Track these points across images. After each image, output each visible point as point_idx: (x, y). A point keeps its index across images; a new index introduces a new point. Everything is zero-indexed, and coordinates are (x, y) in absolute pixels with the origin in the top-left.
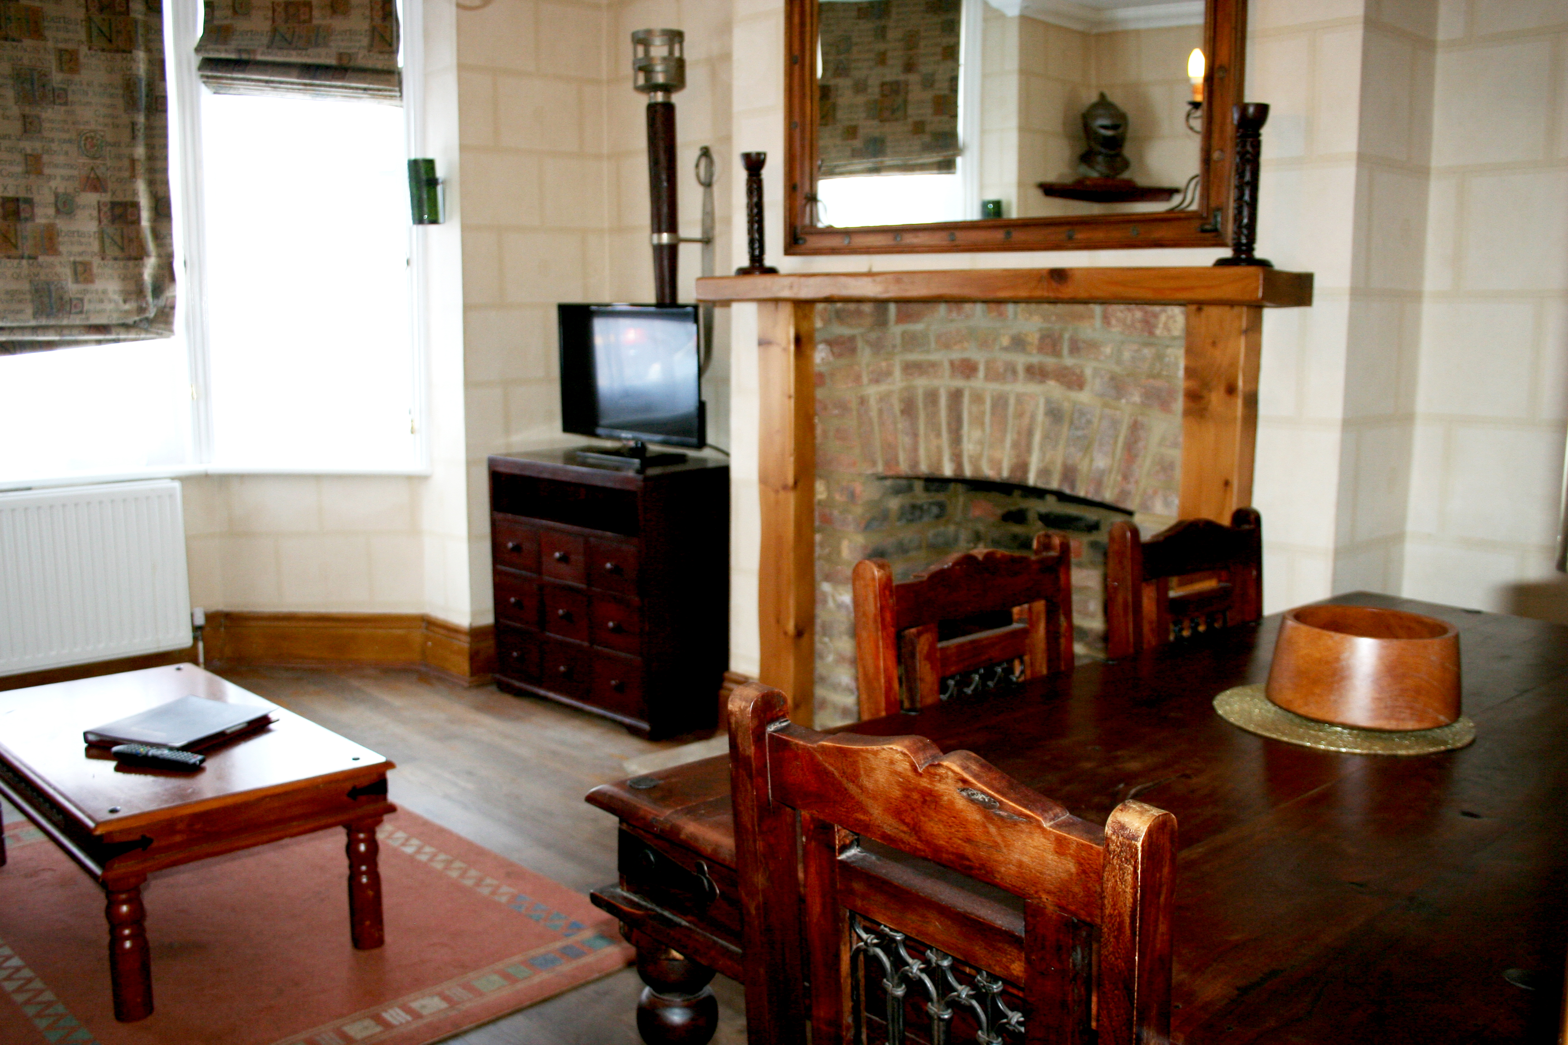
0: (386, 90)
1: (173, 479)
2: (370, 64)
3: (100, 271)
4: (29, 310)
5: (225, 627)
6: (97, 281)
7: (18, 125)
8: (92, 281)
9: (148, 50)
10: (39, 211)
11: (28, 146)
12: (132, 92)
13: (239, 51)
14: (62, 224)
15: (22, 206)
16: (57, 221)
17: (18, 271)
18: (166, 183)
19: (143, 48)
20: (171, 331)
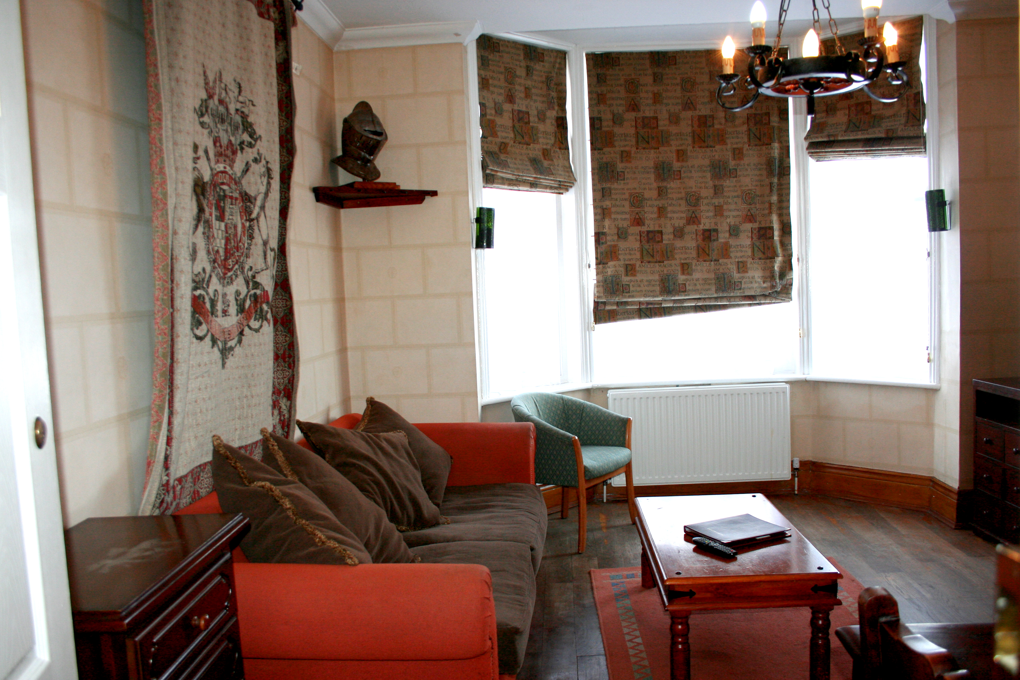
0: (916, 149)
1: (786, 382)
2: (905, 134)
3: (751, 266)
4: (713, 288)
5: (812, 470)
6: (749, 272)
7: (712, 191)
8: (747, 272)
9: (780, 142)
10: (721, 235)
11: (716, 201)
12: (770, 166)
13: (829, 136)
14: (732, 242)
15: (713, 233)
16: (730, 240)
17: (709, 268)
18: (789, 215)
19: (777, 141)
20: (791, 299)
